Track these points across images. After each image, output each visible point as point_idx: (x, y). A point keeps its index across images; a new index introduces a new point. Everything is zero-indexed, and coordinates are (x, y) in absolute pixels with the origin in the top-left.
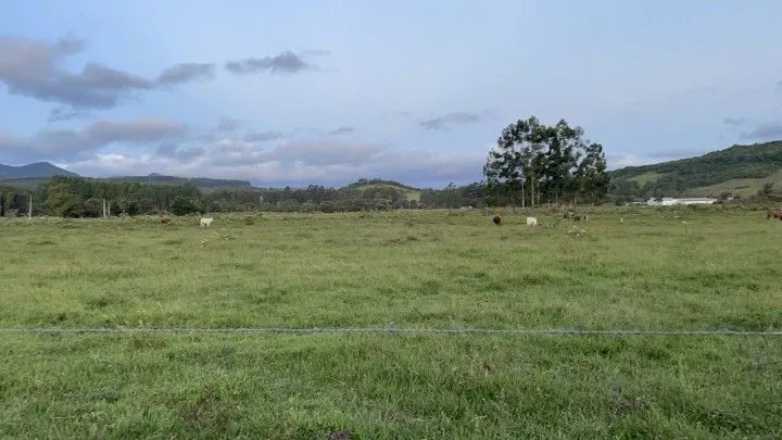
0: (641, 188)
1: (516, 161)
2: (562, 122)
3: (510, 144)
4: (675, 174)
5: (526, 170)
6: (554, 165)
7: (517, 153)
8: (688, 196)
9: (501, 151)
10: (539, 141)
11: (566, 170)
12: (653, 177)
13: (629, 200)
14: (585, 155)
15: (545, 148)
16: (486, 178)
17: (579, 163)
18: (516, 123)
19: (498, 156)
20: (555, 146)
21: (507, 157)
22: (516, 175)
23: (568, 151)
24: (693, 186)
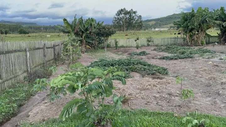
0: (150, 25)
1: (120, 19)
2: (132, 10)
3: (119, 15)
4: (159, 22)
5: (123, 22)
6: (130, 21)
7: (121, 18)
8: (162, 28)
9: (117, 17)
10: (126, 14)
11: (133, 22)
12: (153, 22)
13: (147, 29)
14: (137, 18)
15: (128, 16)
16: (113, 24)
17: (136, 20)
18: (120, 10)
19: (116, 18)
20: (130, 16)
21: (118, 18)
22: (120, 23)
23: (133, 17)
24: (163, 25)
